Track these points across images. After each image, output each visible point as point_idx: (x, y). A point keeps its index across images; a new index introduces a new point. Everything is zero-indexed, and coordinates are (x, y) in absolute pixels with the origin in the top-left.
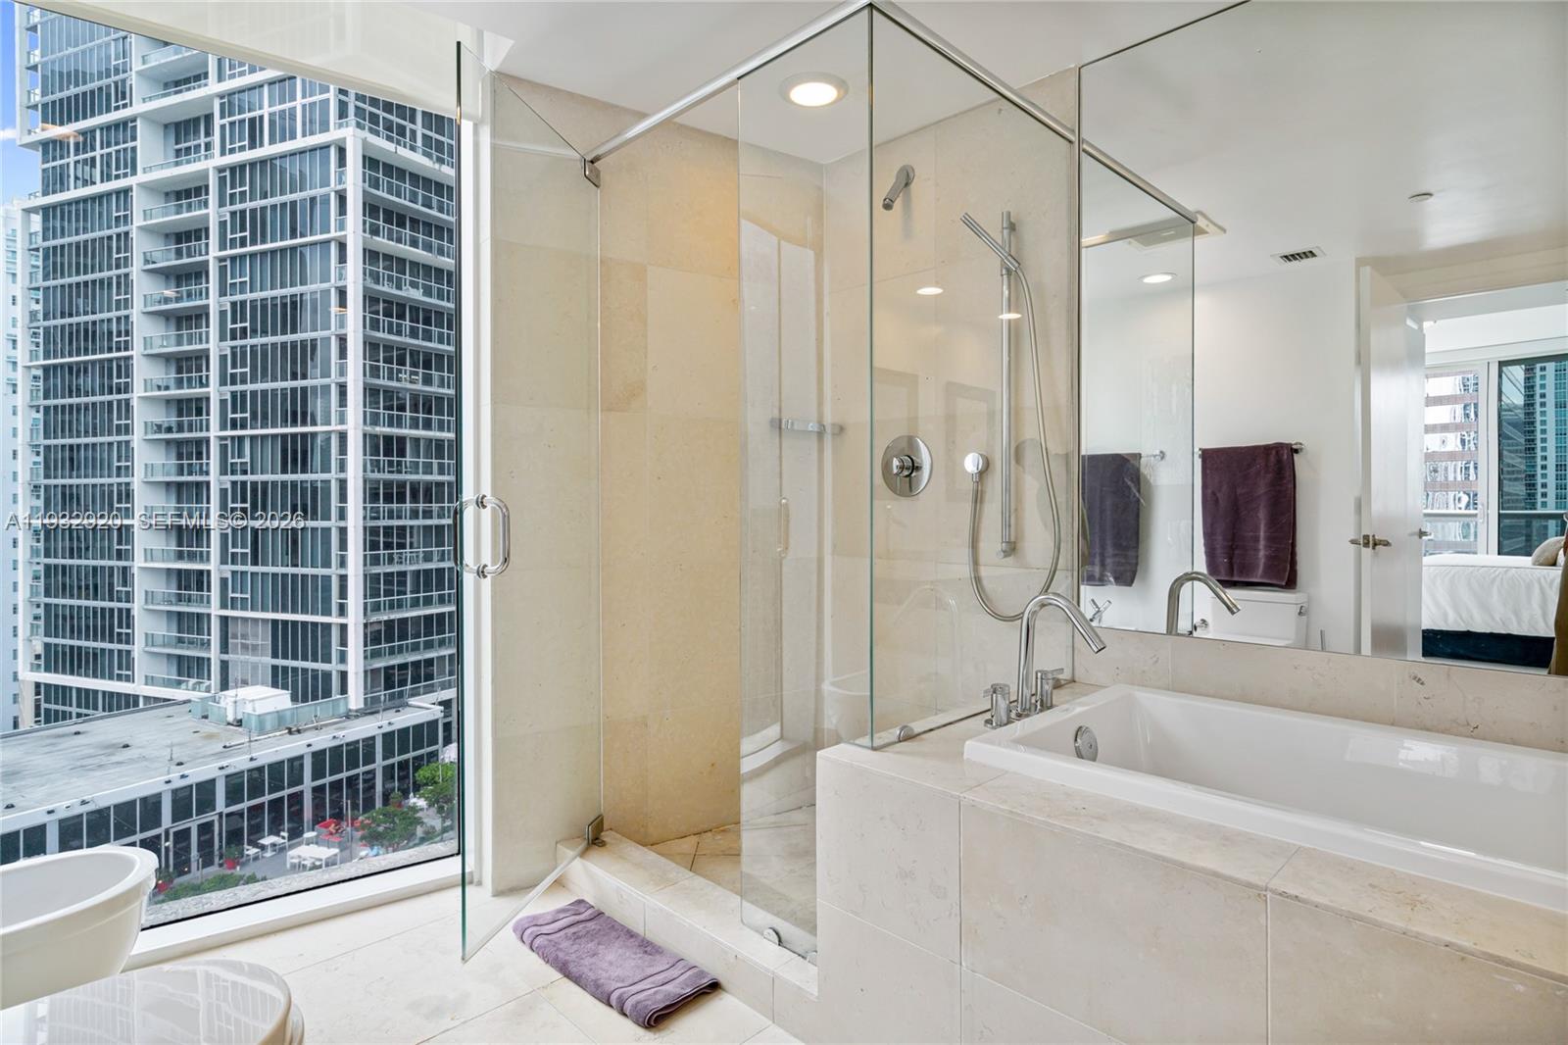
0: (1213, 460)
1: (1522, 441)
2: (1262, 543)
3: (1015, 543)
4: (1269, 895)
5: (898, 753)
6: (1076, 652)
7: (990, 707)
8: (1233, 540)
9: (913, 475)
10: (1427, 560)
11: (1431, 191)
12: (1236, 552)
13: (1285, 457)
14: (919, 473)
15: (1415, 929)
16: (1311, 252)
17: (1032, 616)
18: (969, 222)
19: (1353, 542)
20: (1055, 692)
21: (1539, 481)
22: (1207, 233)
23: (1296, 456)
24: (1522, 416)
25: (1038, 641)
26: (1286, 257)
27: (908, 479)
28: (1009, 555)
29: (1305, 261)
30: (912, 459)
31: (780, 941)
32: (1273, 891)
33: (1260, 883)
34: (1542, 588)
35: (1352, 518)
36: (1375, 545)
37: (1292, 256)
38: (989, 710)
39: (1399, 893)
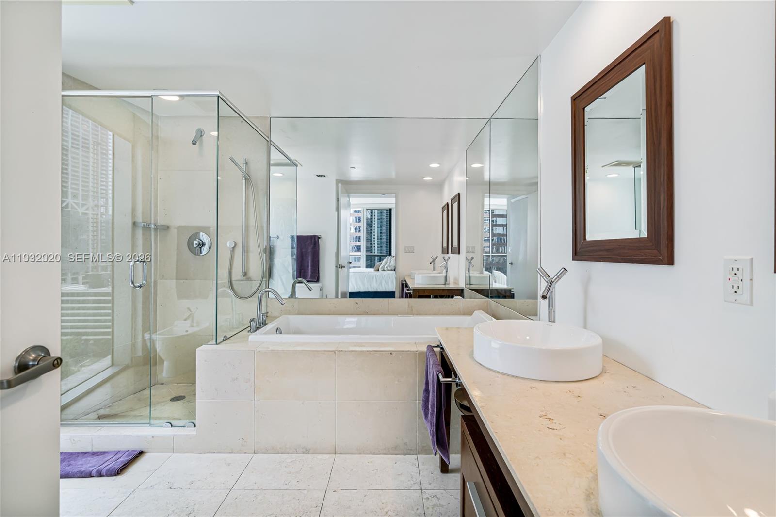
2: (310, 267)
3: (246, 272)
6: (268, 307)
7: (249, 326)
8: (301, 267)
9: (202, 247)
12: (302, 271)
13: (317, 239)
16: (324, 175)
17: (262, 296)
18: (233, 160)
19: (335, 266)
20: (268, 320)
21: (373, 242)
22: (298, 166)
23: (319, 240)
26: (318, 175)
27: (200, 249)
28: (245, 276)
29: (323, 178)
30: (202, 242)
31: (172, 425)
32: (337, 351)
33: (334, 350)
35: (335, 259)
36: (342, 267)
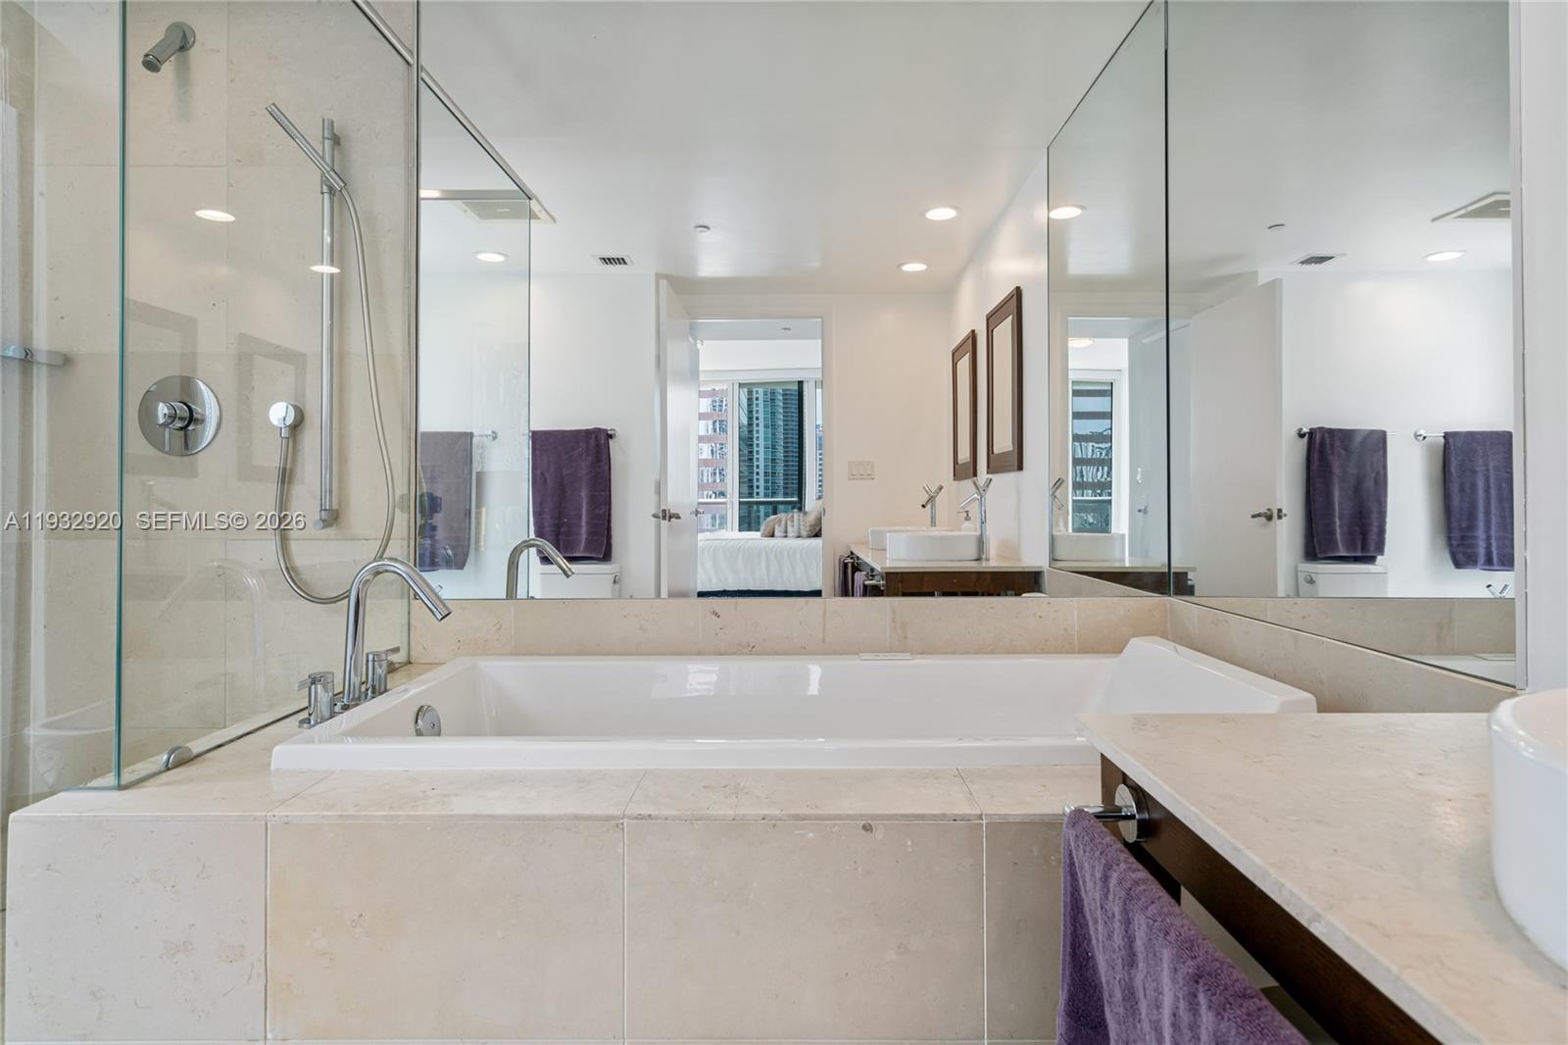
0: (542, 442)
1: (746, 452)
3: (337, 511)
4: (625, 821)
5: (167, 784)
6: (412, 629)
7: (307, 704)
8: (559, 518)
9: (190, 428)
10: (700, 536)
11: (709, 225)
12: (562, 529)
13: (602, 441)
14: (199, 427)
15: (741, 813)
16: (623, 259)
17: (364, 586)
18: (276, 115)
19: (655, 516)
20: (389, 676)
22: (539, 218)
23: (611, 442)
24: (746, 433)
25: (369, 622)
26: (604, 259)
27: (183, 432)
28: (330, 525)
29: (618, 267)
30: (190, 409)
32: (629, 817)
33: (616, 813)
34: (767, 554)
35: (653, 497)
36: (670, 517)
37: (609, 259)
38: (306, 708)
39: (725, 787)
